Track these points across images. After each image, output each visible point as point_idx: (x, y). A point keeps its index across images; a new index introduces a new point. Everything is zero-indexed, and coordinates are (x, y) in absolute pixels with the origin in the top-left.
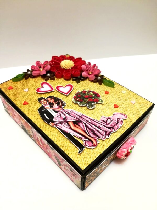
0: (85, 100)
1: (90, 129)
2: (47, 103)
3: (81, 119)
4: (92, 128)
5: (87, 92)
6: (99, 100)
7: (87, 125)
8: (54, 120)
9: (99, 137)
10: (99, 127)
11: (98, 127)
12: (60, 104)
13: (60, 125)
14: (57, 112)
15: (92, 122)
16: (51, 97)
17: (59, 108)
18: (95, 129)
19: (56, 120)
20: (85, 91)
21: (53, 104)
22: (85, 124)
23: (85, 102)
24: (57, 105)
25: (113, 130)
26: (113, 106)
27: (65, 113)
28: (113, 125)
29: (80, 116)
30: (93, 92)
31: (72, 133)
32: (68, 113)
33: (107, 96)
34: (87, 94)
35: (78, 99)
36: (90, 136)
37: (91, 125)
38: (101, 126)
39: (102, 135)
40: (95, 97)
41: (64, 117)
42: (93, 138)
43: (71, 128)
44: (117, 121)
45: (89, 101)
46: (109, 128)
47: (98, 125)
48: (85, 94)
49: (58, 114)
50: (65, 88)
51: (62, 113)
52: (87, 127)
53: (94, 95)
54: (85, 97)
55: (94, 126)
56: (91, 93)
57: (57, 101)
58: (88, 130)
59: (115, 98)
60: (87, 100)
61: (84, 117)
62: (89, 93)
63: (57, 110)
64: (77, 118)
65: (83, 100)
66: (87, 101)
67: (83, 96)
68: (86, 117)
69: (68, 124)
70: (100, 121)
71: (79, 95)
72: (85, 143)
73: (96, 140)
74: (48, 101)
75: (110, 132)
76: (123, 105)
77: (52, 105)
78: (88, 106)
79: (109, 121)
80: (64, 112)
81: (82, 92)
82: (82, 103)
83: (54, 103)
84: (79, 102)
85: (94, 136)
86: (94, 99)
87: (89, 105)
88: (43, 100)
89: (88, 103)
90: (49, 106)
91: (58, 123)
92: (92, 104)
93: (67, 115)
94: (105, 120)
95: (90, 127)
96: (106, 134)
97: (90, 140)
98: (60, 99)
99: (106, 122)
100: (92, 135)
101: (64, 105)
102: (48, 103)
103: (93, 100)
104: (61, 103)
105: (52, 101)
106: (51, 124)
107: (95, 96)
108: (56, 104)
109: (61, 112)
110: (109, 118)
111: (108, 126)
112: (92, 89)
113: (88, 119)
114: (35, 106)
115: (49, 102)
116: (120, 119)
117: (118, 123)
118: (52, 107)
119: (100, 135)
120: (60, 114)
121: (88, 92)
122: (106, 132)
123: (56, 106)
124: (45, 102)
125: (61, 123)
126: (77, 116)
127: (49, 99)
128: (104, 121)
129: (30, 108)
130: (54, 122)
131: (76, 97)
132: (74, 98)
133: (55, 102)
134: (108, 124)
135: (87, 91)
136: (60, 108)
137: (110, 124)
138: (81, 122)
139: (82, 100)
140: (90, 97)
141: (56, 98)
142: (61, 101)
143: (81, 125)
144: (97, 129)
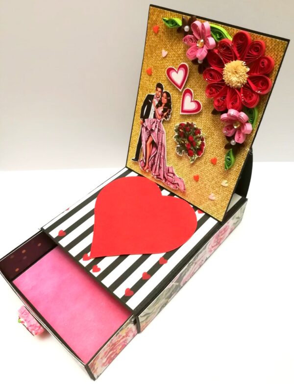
0: (185, 139)
1: (154, 160)
2: (159, 97)
3: (159, 146)
4: (156, 161)
5: (198, 135)
6: (192, 157)
7: (157, 156)
8: (146, 120)
9: (152, 170)
10: (160, 168)
11: (159, 166)
12: (165, 114)
13: (145, 130)
14: (155, 117)
15: (162, 159)
16: (168, 95)
17: (160, 115)
18: (157, 165)
19: (147, 123)
20: (200, 133)
21: (161, 106)
22: (157, 153)
23: (183, 140)
24: (162, 112)
25: (164, 181)
26: (195, 175)
27: (157, 127)
28: (169, 180)
29: (162, 144)
30: (203, 144)
31: (143, 146)
32: (159, 130)
33: (208, 164)
34: (195, 137)
35: (181, 130)
36: (149, 162)
37: (159, 159)
38: (162, 169)
39: (155, 172)
40: (195, 149)
41: (153, 129)
42: (148, 165)
43: (146, 142)
44: (175, 182)
45: (186, 145)
46: (164, 177)
47: (162, 166)
48: (195, 134)
49: (154, 120)
50: (191, 101)
51: (157, 123)
52: (155, 156)
53: (197, 147)
54: (190, 137)
55: (159, 162)
56: (200, 143)
57: (168, 107)
58: (153, 158)
59: (210, 174)
60: (186, 142)
61: (163, 148)
62: (198, 140)
63: (157, 116)
64: (158, 143)
65: (184, 137)
66: (184, 142)
67: (190, 134)
68: (164, 151)
69: (149, 137)
70: (167, 166)
71: (189, 127)
72: (142, 161)
73: (148, 168)
74: (162, 96)
75: (161, 179)
76: (203, 185)
77: (159, 105)
78: (178, 147)
79: (172, 175)
80: (157, 125)
81: (196, 129)
82: (178, 138)
83: (163, 105)
84: (178, 133)
85: (150, 166)
86: (192, 150)
87: (181, 148)
88: (159, 89)
89: (182, 145)
90: (157, 102)
91: (145, 126)
92: (183, 151)
93: (157, 130)
94: (170, 171)
95: (156, 159)
96: (157, 176)
97: (145, 164)
98: (171, 109)
99: (168, 173)
100: (150, 163)
101: (166, 118)
102: (159, 99)
103: (190, 149)
104: (168, 113)
105: (164, 101)
106: (141, 120)
107: (198, 149)
108: (164, 109)
109: (157, 121)
110: (174, 175)
111: (166, 176)
112: (213, 138)
113: (162, 154)
114: (153, 85)
115: (161, 99)
116: (178, 185)
117: (173, 184)
118: (157, 106)
119: (153, 171)
120: (154, 122)
121: (200, 137)
122: (159, 175)
123: (161, 110)
124: (160, 93)
125: (147, 129)
126: (160, 141)
127: (165, 95)
128: (168, 170)
129: (148, 82)
130: (144, 121)
131: (184, 126)
132: (181, 125)
133: (165, 106)
134: (167, 175)
135: (201, 134)
136: (160, 117)
137: (169, 177)
138: (157, 148)
139: (182, 136)
140: (192, 143)
141: (171, 102)
142: (170, 111)
143: (154, 149)
144: (158, 167)
